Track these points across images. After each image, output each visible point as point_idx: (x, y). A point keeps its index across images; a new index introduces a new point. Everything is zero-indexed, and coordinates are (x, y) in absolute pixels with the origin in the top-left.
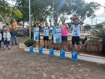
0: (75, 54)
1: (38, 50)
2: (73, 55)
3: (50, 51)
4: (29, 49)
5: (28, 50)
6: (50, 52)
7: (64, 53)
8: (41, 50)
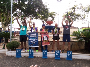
0: (69, 54)
1: (28, 53)
2: (67, 55)
3: (43, 53)
4: (16, 53)
5: (12, 55)
6: (43, 55)
7: (59, 54)
8: (32, 53)
